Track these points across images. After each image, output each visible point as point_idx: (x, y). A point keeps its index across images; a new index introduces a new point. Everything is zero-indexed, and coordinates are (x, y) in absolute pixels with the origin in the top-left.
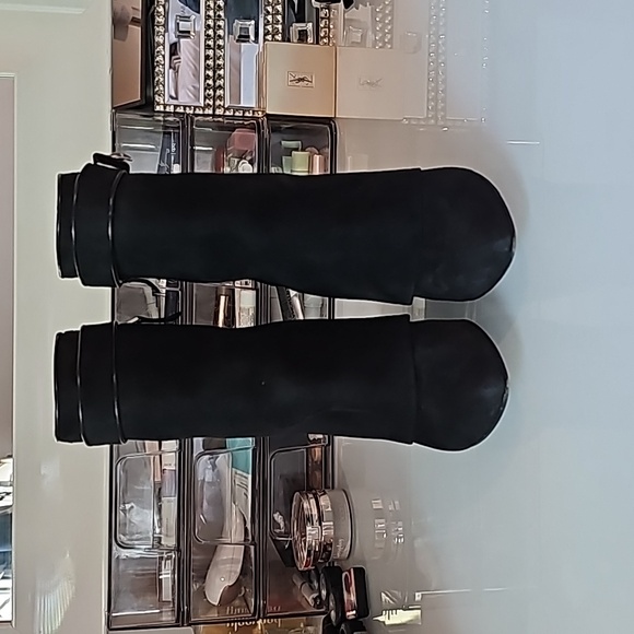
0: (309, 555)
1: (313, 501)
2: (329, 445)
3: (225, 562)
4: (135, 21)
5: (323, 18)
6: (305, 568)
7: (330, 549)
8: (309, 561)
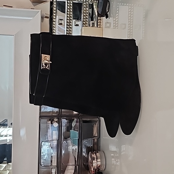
0: (94, 170)
1: (95, 154)
2: (99, 138)
3: (69, 169)
4: (47, 17)
5: (99, 20)
6: (92, 173)
7: (99, 168)
8: (93, 171)
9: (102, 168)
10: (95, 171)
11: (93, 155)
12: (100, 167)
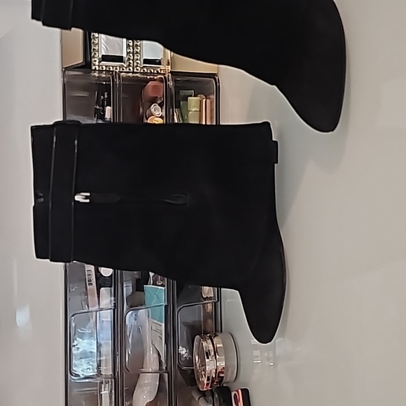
0: (208, 380)
2: (218, 301)
3: (146, 385)
6: (205, 389)
7: (221, 375)
8: (208, 384)
9: (229, 375)
10: (213, 382)
11: (204, 344)
12: (222, 373)
